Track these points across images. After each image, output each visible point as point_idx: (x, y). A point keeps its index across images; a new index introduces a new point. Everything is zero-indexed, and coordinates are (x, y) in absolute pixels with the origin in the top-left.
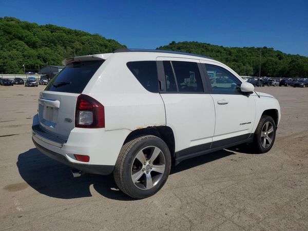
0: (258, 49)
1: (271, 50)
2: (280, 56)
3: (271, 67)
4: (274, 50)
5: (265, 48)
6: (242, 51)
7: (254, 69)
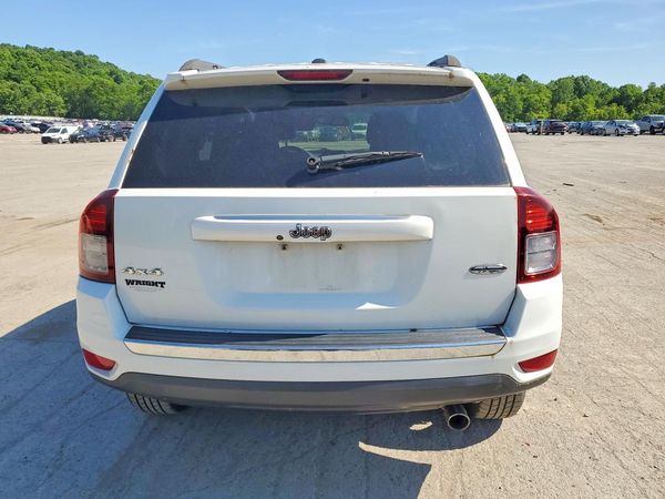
0: (65, 54)
1: (93, 60)
2: (115, 75)
3: (104, 98)
4: (100, 60)
5: (79, 53)
6: (25, 55)
7: (66, 102)
